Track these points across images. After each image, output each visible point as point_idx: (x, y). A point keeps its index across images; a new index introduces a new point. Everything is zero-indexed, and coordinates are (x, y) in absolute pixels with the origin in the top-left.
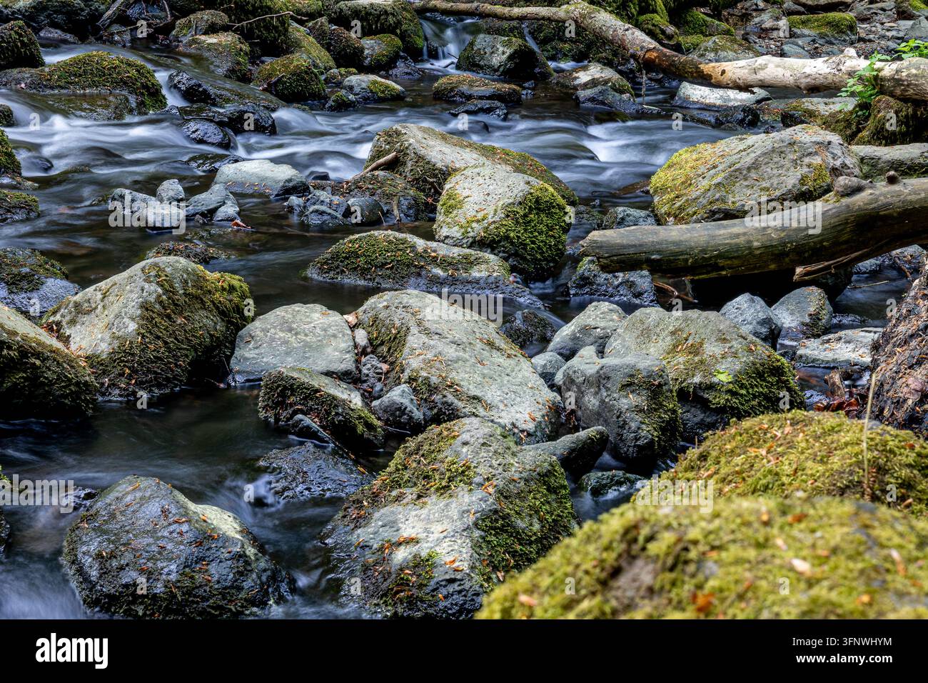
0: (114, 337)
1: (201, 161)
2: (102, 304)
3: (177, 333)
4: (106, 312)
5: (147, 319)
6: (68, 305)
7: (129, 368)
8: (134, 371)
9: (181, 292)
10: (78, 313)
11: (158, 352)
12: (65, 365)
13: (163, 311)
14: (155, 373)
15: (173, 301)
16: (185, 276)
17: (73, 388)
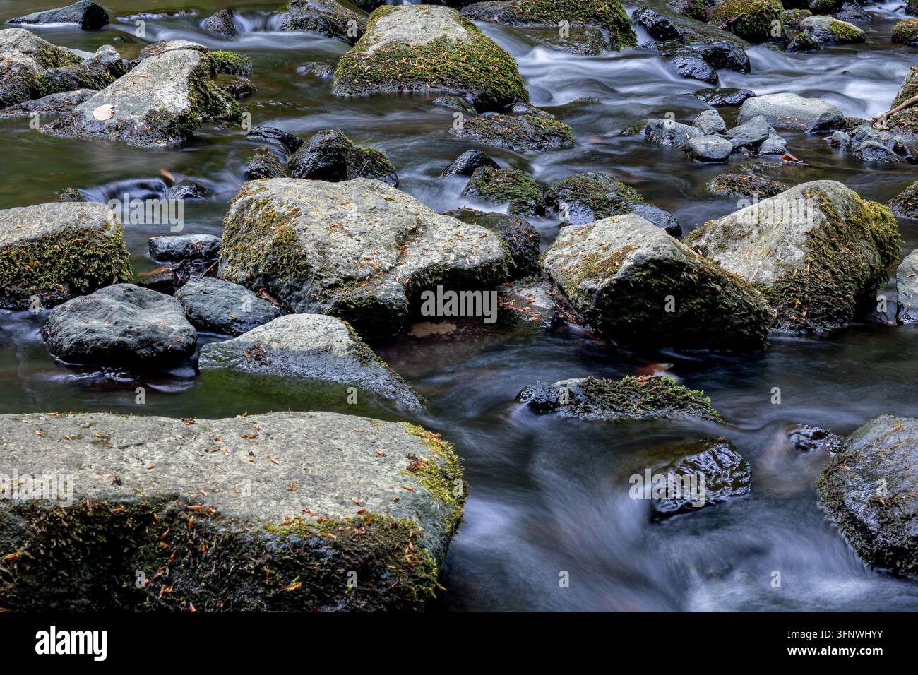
0: (779, 264)
1: (709, 95)
2: (757, 229)
3: (843, 263)
4: (764, 238)
5: (814, 246)
6: (714, 230)
7: (800, 299)
8: (805, 302)
9: (844, 219)
10: (728, 238)
11: (828, 283)
12: (745, 293)
13: (828, 238)
14: (826, 305)
15: (837, 229)
16: (846, 202)
17: (752, 317)
